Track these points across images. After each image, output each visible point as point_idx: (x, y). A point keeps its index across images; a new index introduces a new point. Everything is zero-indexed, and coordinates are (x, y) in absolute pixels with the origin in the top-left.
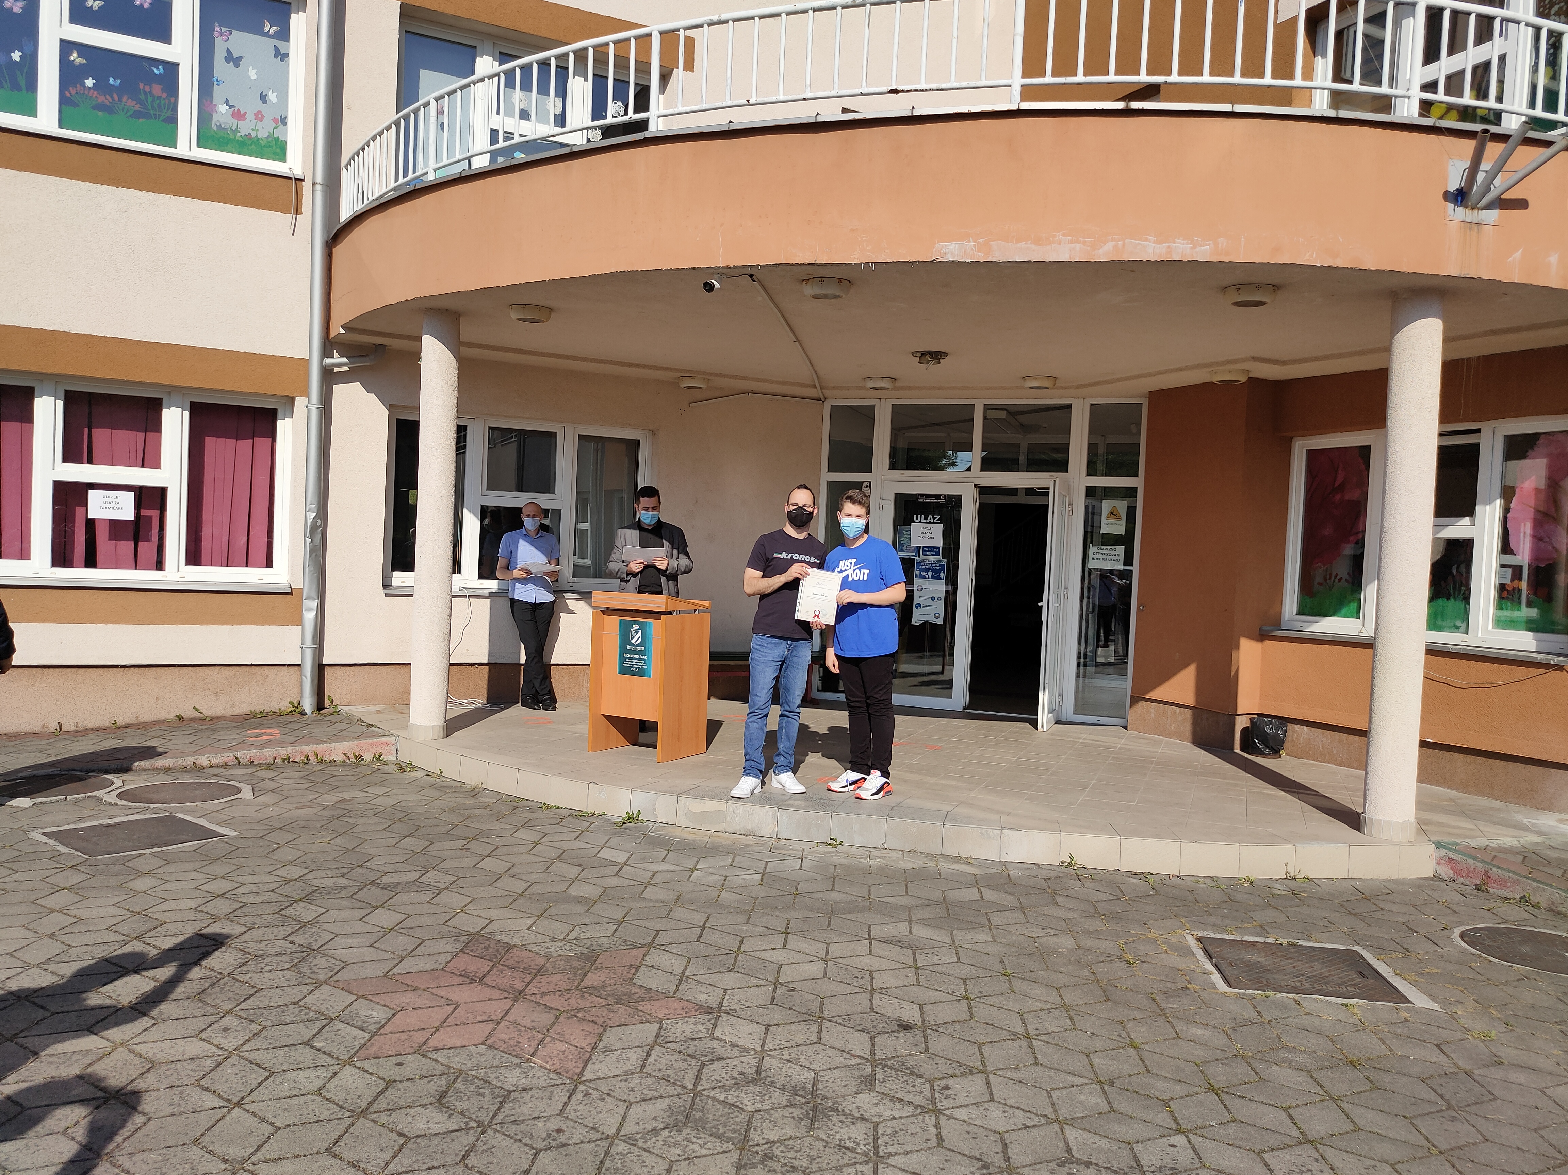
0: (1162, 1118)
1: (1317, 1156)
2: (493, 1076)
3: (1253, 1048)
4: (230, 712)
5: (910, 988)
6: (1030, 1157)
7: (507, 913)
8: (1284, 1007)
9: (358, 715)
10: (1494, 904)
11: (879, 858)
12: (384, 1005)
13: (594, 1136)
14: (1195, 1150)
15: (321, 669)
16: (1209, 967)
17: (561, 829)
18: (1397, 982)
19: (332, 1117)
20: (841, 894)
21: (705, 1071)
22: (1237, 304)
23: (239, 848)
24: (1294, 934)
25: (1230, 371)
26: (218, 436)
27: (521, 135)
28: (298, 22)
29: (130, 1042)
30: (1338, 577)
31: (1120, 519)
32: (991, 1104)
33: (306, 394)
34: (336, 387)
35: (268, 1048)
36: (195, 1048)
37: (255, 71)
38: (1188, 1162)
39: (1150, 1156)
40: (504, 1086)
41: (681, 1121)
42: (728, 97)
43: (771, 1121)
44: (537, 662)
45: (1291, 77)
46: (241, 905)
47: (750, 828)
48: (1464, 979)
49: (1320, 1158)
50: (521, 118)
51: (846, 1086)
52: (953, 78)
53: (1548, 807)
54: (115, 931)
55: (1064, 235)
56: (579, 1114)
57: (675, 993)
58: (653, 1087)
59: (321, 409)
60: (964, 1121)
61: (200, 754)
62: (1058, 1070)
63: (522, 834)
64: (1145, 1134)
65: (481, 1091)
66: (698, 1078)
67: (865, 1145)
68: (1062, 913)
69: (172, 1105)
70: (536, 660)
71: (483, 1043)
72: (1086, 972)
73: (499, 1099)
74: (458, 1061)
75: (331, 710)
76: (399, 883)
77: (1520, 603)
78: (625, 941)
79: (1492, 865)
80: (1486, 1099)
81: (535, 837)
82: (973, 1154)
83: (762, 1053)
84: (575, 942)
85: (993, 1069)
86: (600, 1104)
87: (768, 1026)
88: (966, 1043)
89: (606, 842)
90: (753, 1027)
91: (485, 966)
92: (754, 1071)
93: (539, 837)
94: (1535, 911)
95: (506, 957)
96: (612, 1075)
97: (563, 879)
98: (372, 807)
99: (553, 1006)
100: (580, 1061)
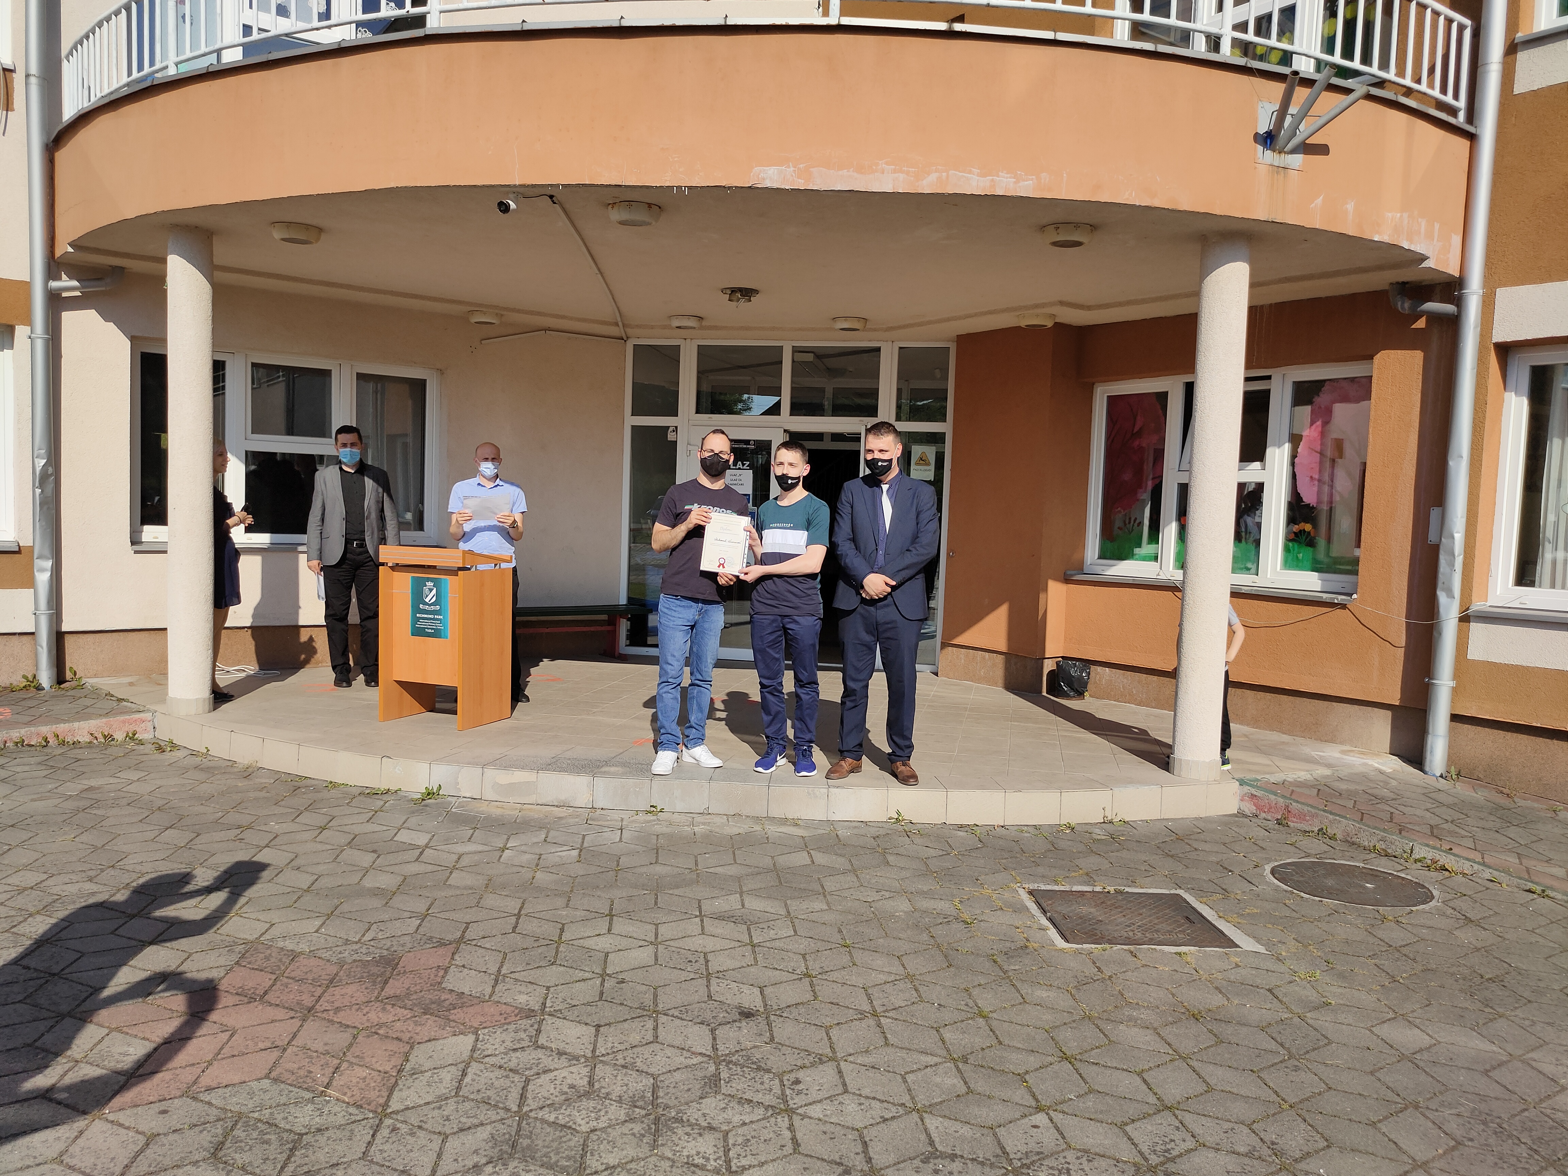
0: (1020, 1095)
1: (1177, 1124)
2: (279, 1117)
3: (1098, 1008)
5: (748, 970)
6: (892, 1154)
7: (291, 914)
8: (1122, 960)
9: (106, 689)
10: (1296, 838)
11: (704, 824)
12: (144, 1039)
14: (1057, 1129)
15: (59, 638)
16: (1045, 922)
17: (351, 810)
18: (1222, 926)
20: (666, 867)
21: (530, 1087)
22: (1055, 244)
24: (1119, 881)
25: (1037, 316)
30: (1137, 522)
31: (928, 464)
32: (846, 1096)
33: (28, 321)
34: (66, 316)
38: (1053, 1144)
39: (1014, 1141)
40: (295, 1129)
41: (506, 1152)
43: (609, 1142)
47: (563, 798)
48: (1281, 918)
49: (1180, 1126)
50: (278, 14)
51: (689, 1090)
53: (1331, 739)
55: (887, 163)
56: (385, 1155)
57: (490, 996)
58: (472, 1113)
59: (47, 342)
60: (820, 1120)
62: (910, 1050)
63: (306, 818)
64: (1006, 1115)
65: (266, 1137)
66: (523, 1097)
67: (715, 1160)
68: (895, 874)
71: (267, 1076)
72: (925, 937)
73: (288, 1146)
74: (237, 1102)
75: (74, 684)
78: (431, 938)
79: (1291, 799)
80: (1321, 1043)
81: (321, 820)
82: (832, 1158)
83: (593, 1060)
84: (372, 943)
85: (843, 1055)
86: (411, 1140)
87: (598, 1026)
88: (813, 1027)
89: (404, 823)
90: (582, 1030)
91: (266, 980)
92: (586, 1083)
93: (326, 821)
94: (1332, 843)
95: (291, 967)
96: (422, 1102)
97: (356, 868)
98: (126, 795)
99: (349, 1023)
100: (384, 1089)
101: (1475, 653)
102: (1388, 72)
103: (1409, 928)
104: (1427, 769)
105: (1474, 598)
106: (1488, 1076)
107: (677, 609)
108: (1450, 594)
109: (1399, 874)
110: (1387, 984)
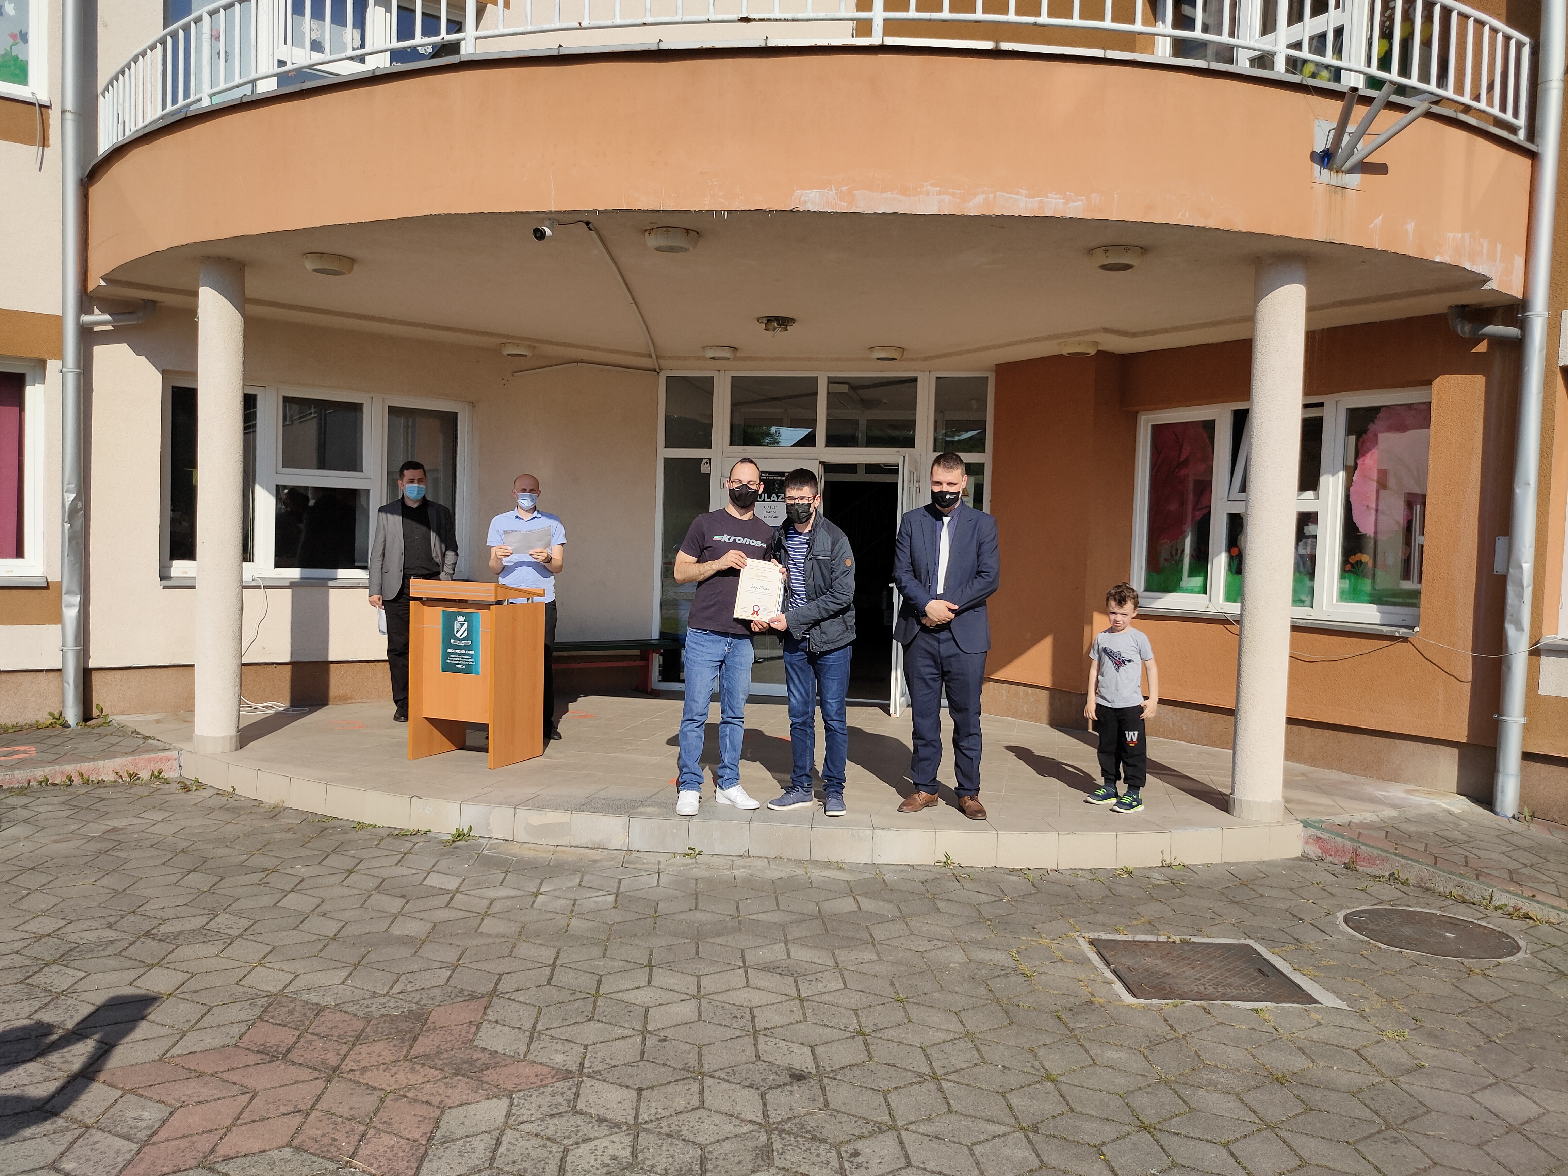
0: (1098, 1170)
3: (1174, 1070)
5: (797, 1026)
7: (316, 964)
8: (1194, 1017)
9: (133, 726)
10: (1366, 883)
11: (744, 867)
12: (159, 1101)
15: (86, 675)
16: (1109, 975)
17: (379, 853)
18: (1298, 978)
20: (706, 914)
21: (569, 1158)
22: (1104, 267)
24: (1184, 929)
25: (1080, 343)
32: (909, 1170)
33: (59, 355)
34: (97, 350)
42: (557, 19)
47: (597, 839)
48: (1360, 971)
50: (313, 46)
51: (740, 1162)
52: (809, 7)
53: (1394, 778)
57: (525, 1055)
59: (78, 375)
62: (975, 1117)
63: (333, 861)
68: (946, 921)
71: (289, 1145)
72: (983, 991)
74: (256, 1173)
75: (100, 721)
76: (181, 932)
78: (462, 991)
79: (1359, 842)
80: (1420, 1112)
81: (349, 863)
83: (636, 1128)
84: (400, 996)
85: (903, 1123)
87: (640, 1090)
88: (869, 1091)
89: (434, 866)
90: (623, 1093)
91: (289, 1036)
92: (628, 1153)
93: (353, 864)
94: (1404, 888)
95: (316, 1022)
97: (384, 915)
98: (149, 836)
99: (376, 1085)
100: (413, 1160)
101: (1547, 688)
102: (1446, 90)
103: (1498, 981)
104: (1498, 809)
105: (1544, 631)
107: (705, 644)
108: (1519, 627)
109: (1480, 922)
110: (1482, 1044)
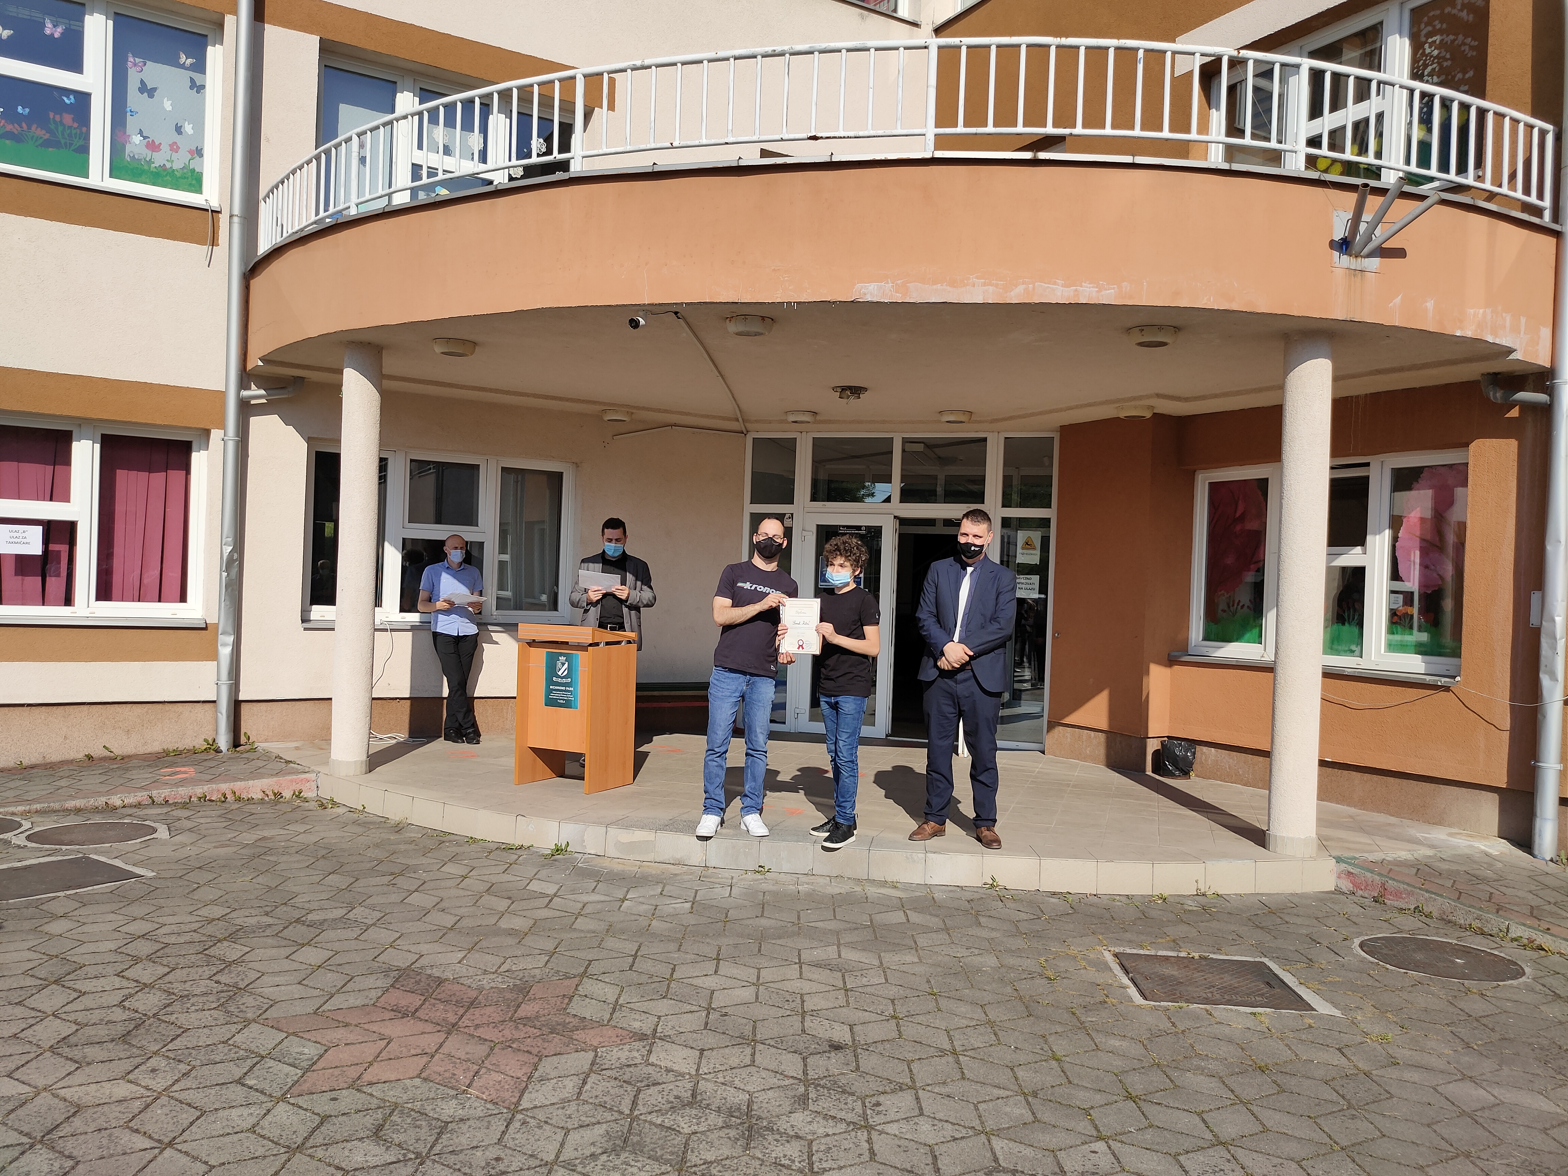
0: (1084, 1126)
1: (1229, 1157)
2: (429, 1108)
3: (1168, 1057)
4: (141, 750)
5: (839, 1010)
7: (437, 947)
8: (1197, 1017)
9: (276, 752)
10: (1391, 915)
11: (807, 883)
12: (315, 1042)
13: (533, 1163)
14: (1115, 1155)
15: (237, 705)
16: (1126, 981)
17: (489, 862)
18: (1302, 991)
19: (267, 1154)
20: (771, 920)
21: (641, 1096)
22: (1141, 344)
23: (157, 888)
24: (1204, 948)
25: (1136, 407)
26: (129, 469)
27: (445, 171)
28: (215, 54)
29: (54, 1087)
30: (1241, 604)
31: (1034, 549)
32: (921, 1118)
33: (222, 426)
34: (253, 420)
35: (199, 1088)
36: (123, 1090)
37: (170, 102)
38: (1108, 1167)
39: (1072, 1162)
40: (441, 1118)
41: (619, 1146)
42: (652, 140)
43: (707, 1143)
44: (460, 695)
45: (1188, 131)
46: (163, 945)
47: (679, 857)
48: (1363, 987)
49: (1232, 1158)
50: (444, 154)
51: (780, 1106)
52: (870, 126)
53: (1439, 821)
54: (32, 976)
55: (977, 278)
56: (517, 1142)
57: (609, 1021)
58: (591, 1113)
59: (237, 442)
60: (895, 1136)
61: (113, 794)
62: (984, 1084)
63: (450, 868)
64: (1068, 1142)
65: (418, 1123)
66: (634, 1103)
67: (800, 1162)
68: (984, 933)
69: (100, 1148)
70: (459, 693)
71: (418, 1076)
72: (1009, 990)
73: (436, 1131)
74: (393, 1094)
75: (247, 747)
76: (325, 920)
77: (1411, 627)
78: (557, 972)
79: (1388, 877)
80: (1383, 1097)
81: (463, 870)
82: (904, 1166)
83: (697, 1077)
84: (507, 974)
85: (921, 1085)
86: (539, 1132)
87: (702, 1051)
88: (896, 1061)
89: (535, 875)
90: (687, 1052)
91: (417, 1000)
92: (689, 1095)
93: (467, 871)
94: (1427, 921)
95: (438, 990)
96: (549, 1103)
97: (493, 912)
98: (294, 844)
99: (487, 1038)
100: (516, 1091)
102: (1466, 177)
103: (1493, 1001)
104: (1536, 852)
106: (1547, 1134)
108: (1553, 677)
109: (1492, 951)
110: (1460, 1049)
